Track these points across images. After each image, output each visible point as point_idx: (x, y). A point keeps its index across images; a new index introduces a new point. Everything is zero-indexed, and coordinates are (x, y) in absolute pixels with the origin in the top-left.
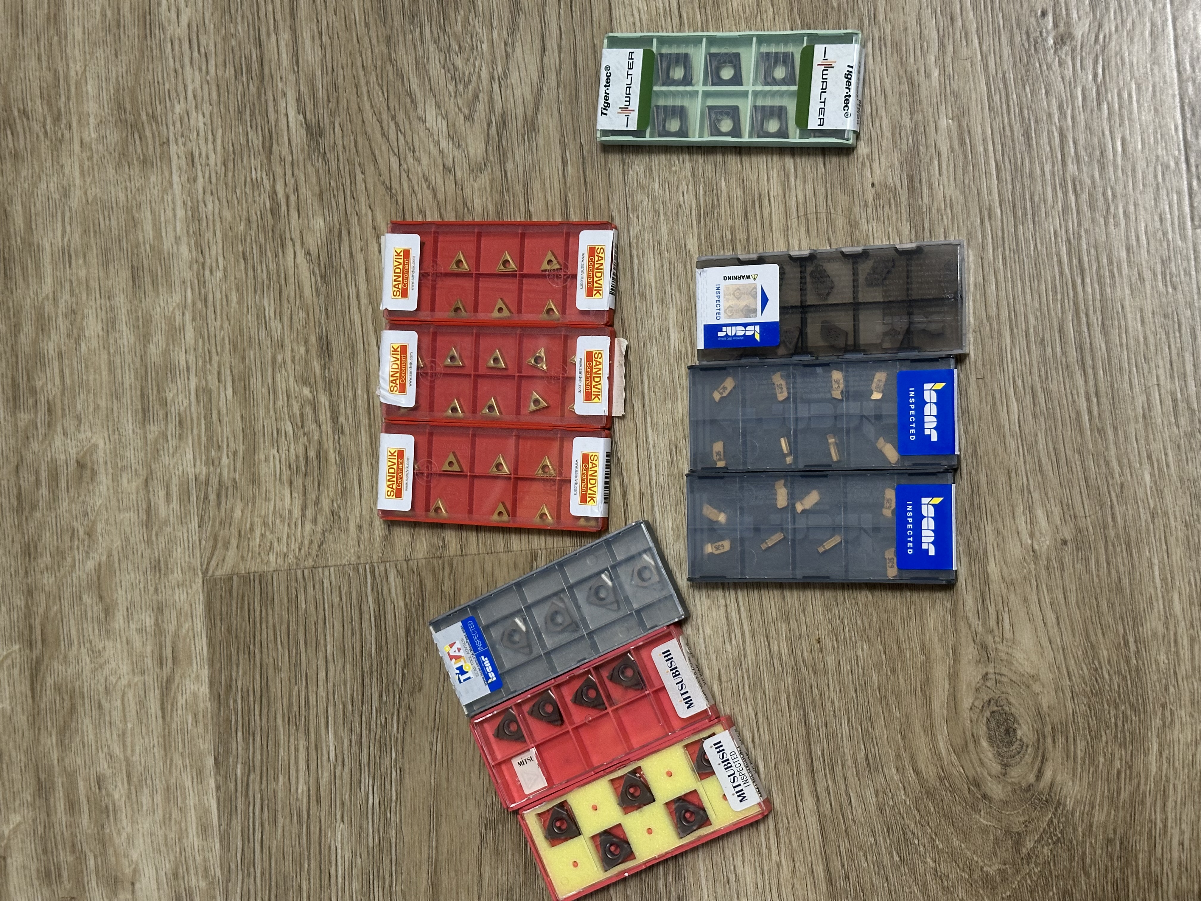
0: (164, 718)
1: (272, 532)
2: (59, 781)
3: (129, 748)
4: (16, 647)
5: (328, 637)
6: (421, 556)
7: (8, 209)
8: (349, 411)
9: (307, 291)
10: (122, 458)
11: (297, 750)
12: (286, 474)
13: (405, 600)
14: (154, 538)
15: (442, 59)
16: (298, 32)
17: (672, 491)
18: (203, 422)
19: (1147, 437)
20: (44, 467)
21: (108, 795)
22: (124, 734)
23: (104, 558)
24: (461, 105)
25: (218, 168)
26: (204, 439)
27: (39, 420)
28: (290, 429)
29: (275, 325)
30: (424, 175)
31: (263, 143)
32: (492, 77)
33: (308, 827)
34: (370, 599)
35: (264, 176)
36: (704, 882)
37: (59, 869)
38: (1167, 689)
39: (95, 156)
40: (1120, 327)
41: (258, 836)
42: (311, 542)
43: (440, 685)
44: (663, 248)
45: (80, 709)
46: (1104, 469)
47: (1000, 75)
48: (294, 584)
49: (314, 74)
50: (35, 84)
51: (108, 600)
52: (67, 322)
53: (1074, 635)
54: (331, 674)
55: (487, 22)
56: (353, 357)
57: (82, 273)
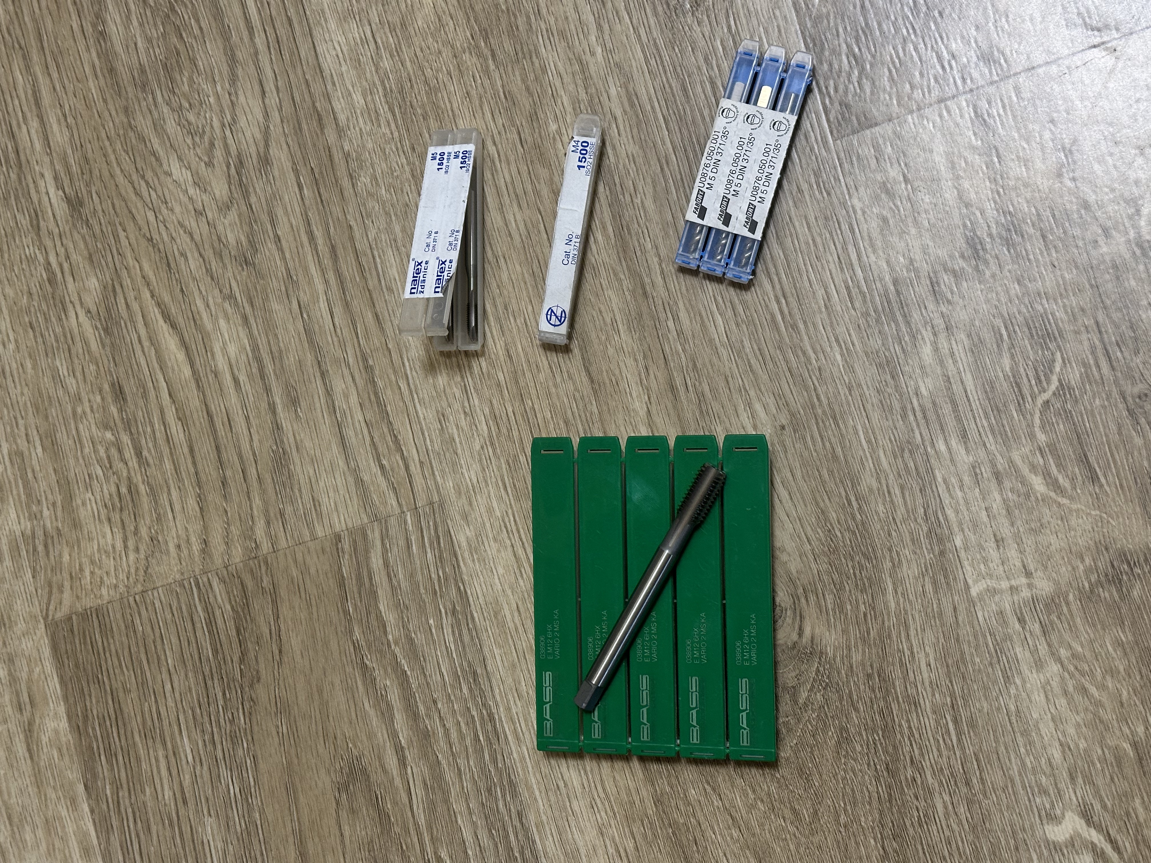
0: (31, 758)
1: (100, 568)
8: (151, 445)
9: (94, 346)
11: (157, 760)
12: (103, 512)
13: (230, 602)
15: (176, 117)
16: (45, 118)
17: (447, 455)
18: (20, 481)
19: (832, 325)
24: (200, 155)
26: (23, 497)
28: (100, 472)
29: (71, 383)
30: (179, 222)
31: (31, 221)
32: (223, 125)
33: (180, 828)
34: (199, 609)
35: (37, 251)
36: (537, 793)
38: (890, 535)
40: (791, 236)
42: (137, 569)
43: (276, 673)
44: (400, 243)
46: (802, 359)
47: (652, 42)
48: (128, 611)
49: (65, 153)
53: (806, 506)
54: (176, 685)
55: (210, 79)
56: (145, 395)
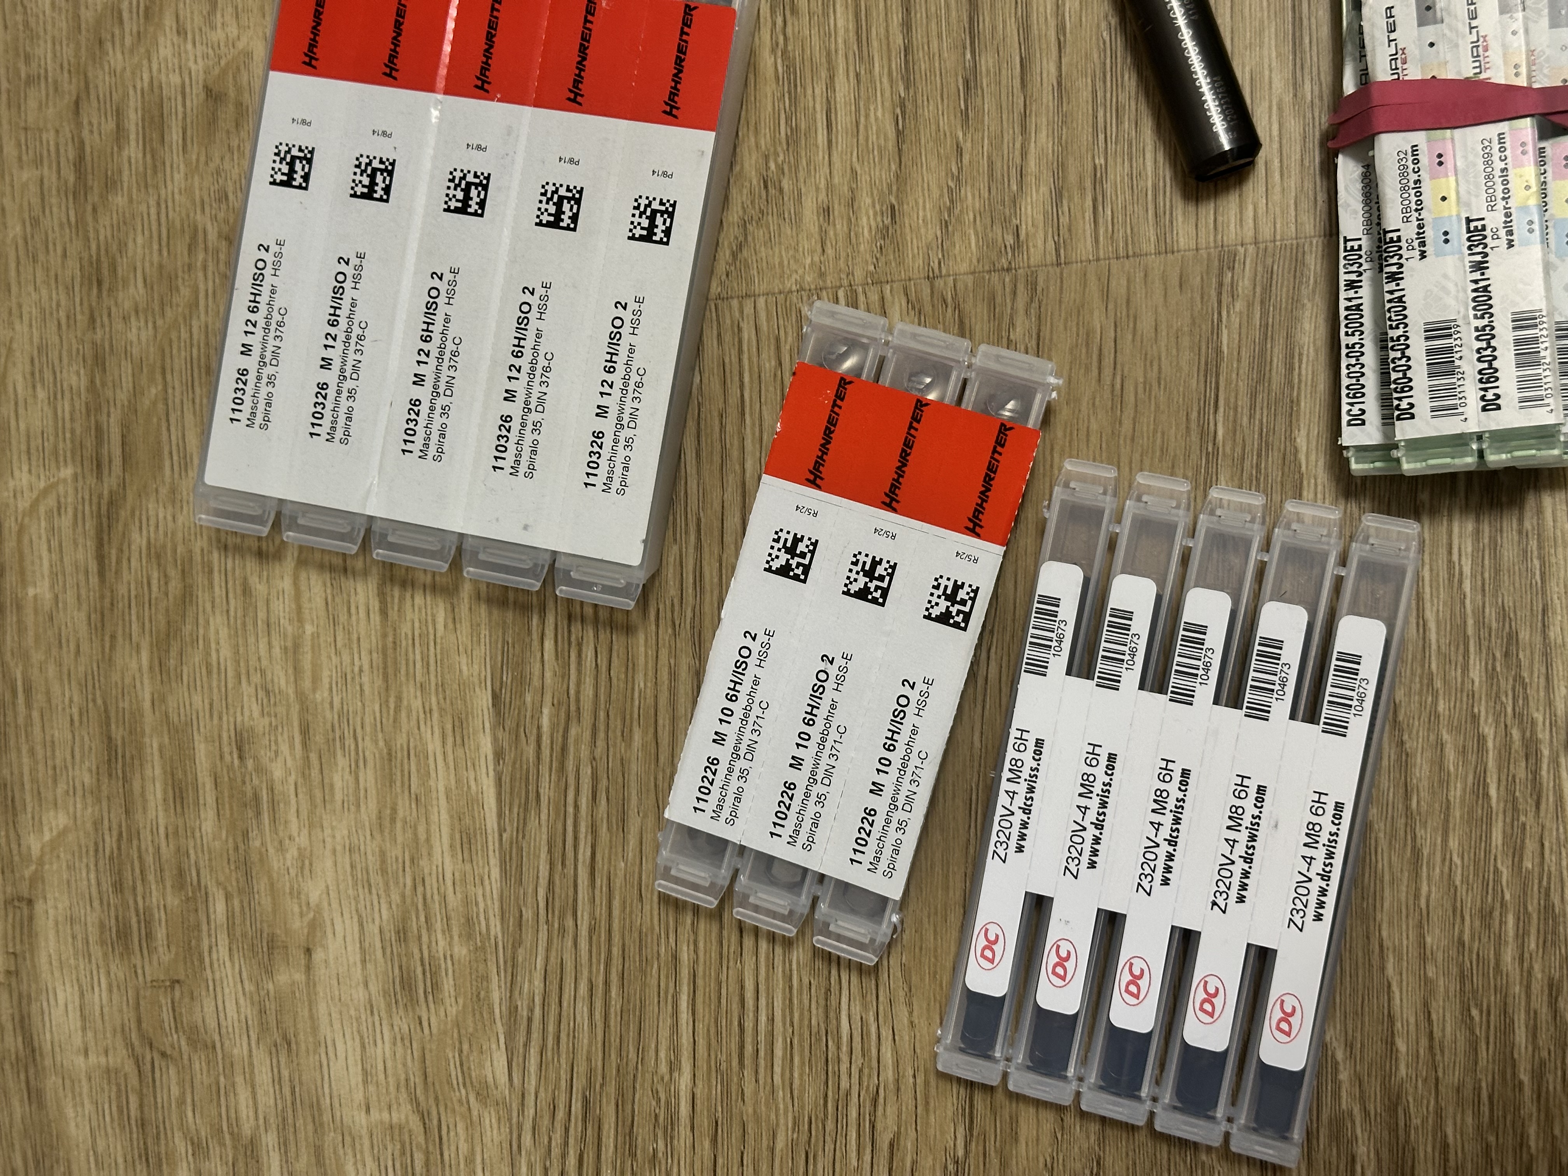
2: (153, 744)
3: (308, 674)
4: (67, 472)
5: (748, 443)
6: (964, 267)
20: (134, 103)
21: (260, 769)
22: (297, 647)
37: (148, 923)
41: (584, 853)
45: (203, 597)
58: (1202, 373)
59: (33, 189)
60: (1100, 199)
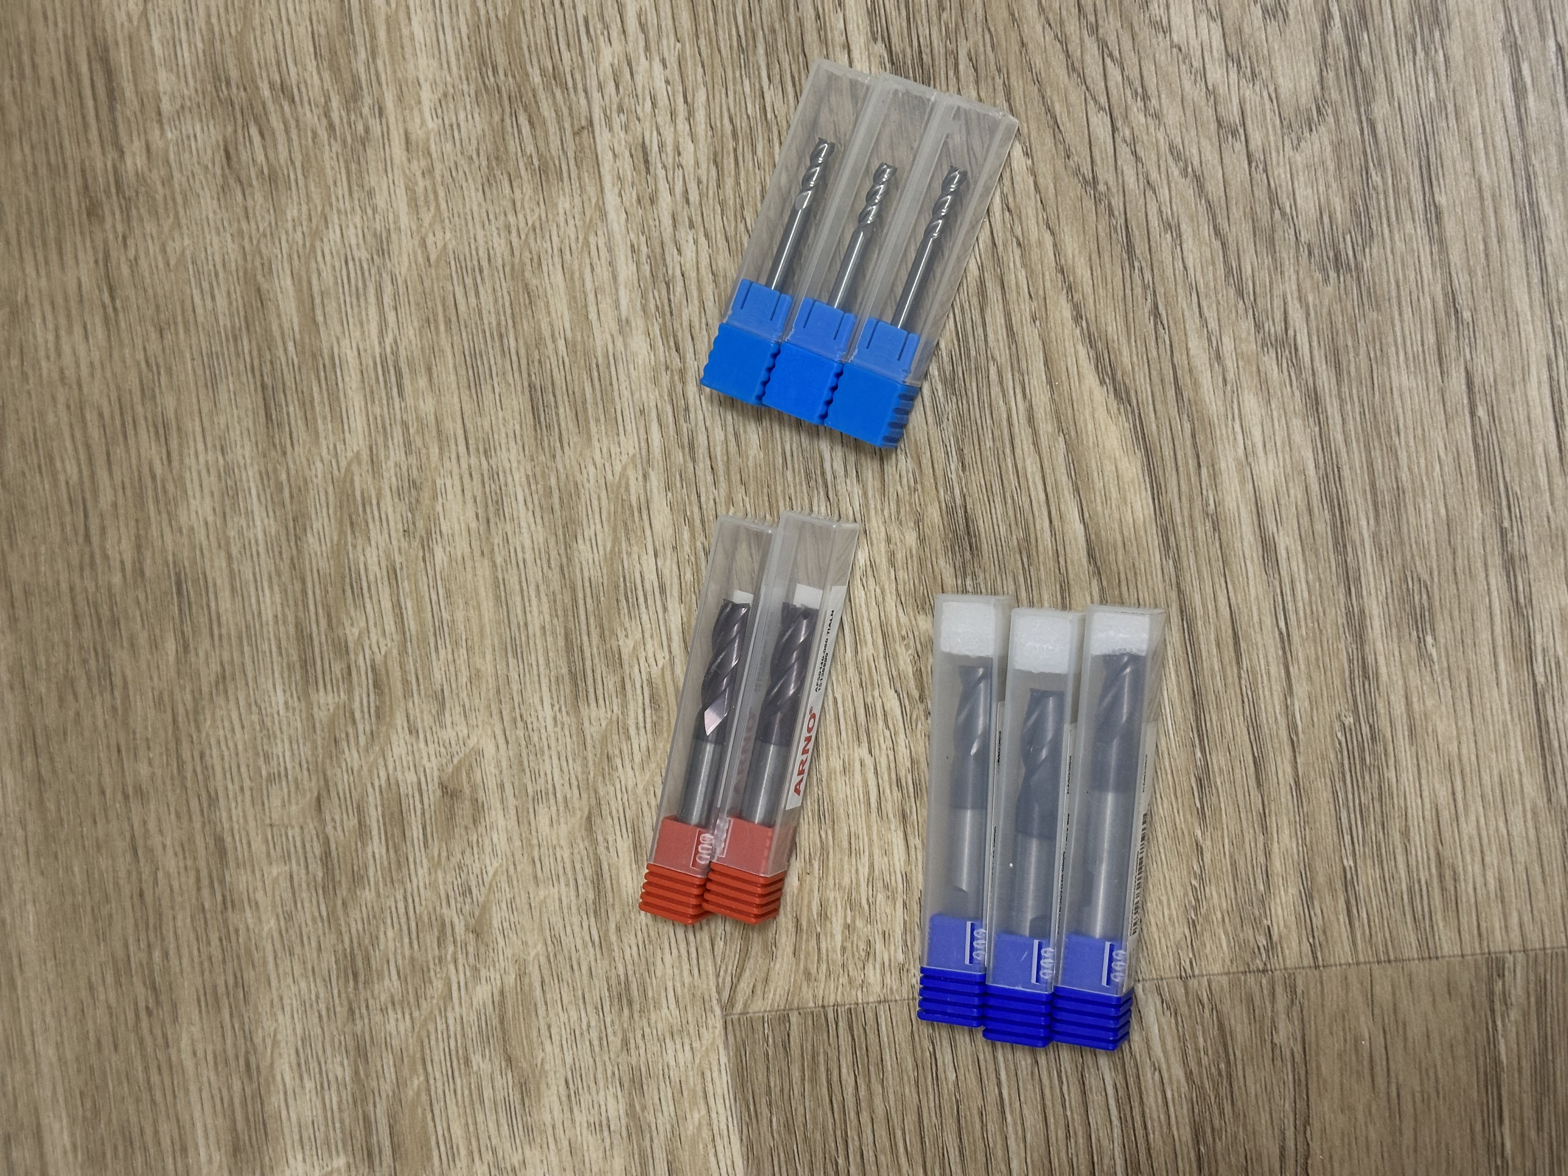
4: (340, 1162)
5: (1012, 1143)
6: (1217, 968)
7: (265, 286)
10: (535, 776)
14: (613, 938)
20: (373, 800)
23: (511, 979)
25: (703, 172)
27: (357, 705)
39: (438, 166)
50: (302, 31)
51: (525, 1065)
52: (403, 507)
57: (427, 406)
58: (1482, 1083)
59: (284, 884)
60: (1353, 902)
